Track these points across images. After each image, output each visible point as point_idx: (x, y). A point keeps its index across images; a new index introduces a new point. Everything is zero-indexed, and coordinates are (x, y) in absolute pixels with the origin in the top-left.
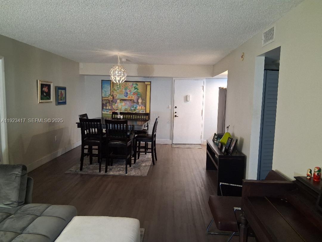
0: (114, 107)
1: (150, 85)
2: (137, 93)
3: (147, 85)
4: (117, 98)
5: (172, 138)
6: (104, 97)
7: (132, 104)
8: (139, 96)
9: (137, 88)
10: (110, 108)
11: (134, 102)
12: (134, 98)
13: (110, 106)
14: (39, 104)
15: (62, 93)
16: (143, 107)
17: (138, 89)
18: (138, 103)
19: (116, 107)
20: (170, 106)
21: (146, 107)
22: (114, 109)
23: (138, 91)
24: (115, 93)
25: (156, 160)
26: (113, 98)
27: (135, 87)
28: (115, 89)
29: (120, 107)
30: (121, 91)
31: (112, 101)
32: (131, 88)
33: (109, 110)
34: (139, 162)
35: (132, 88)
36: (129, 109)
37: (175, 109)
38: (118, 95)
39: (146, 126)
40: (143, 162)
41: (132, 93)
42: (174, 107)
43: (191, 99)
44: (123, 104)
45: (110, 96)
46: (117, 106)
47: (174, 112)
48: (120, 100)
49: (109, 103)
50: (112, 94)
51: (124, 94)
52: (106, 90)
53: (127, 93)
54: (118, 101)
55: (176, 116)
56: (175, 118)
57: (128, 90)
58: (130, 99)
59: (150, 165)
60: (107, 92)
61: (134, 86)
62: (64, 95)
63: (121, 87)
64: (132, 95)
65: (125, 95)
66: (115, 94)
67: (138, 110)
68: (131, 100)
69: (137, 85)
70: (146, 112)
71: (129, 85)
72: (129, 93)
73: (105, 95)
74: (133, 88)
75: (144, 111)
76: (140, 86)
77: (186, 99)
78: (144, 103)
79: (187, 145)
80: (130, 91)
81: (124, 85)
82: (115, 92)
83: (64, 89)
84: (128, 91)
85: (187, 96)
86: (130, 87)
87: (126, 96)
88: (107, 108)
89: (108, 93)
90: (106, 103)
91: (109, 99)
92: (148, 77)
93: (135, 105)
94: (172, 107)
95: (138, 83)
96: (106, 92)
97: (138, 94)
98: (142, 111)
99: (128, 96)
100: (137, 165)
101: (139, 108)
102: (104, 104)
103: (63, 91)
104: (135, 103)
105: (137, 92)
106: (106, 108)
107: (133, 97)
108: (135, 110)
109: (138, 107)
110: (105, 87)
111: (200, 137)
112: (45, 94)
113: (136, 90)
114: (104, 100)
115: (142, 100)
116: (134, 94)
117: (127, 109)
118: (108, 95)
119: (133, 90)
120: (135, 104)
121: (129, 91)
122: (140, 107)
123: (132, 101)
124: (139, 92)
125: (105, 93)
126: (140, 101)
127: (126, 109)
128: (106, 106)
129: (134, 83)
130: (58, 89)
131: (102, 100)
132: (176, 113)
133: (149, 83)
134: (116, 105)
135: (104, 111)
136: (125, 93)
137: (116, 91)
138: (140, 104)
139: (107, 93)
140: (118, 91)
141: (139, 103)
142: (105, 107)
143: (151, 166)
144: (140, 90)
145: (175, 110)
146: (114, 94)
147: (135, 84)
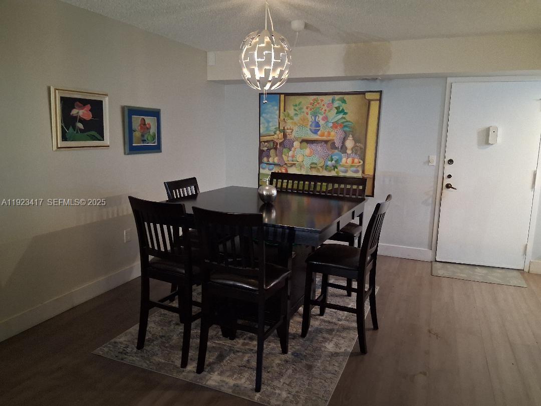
0: (285, 158)
1: (380, 100)
2: (343, 123)
3: (369, 101)
4: (292, 136)
5: (433, 245)
6: (264, 133)
7: (330, 153)
8: (347, 129)
9: (343, 109)
10: (276, 160)
11: (333, 146)
12: (336, 136)
13: (277, 156)
14: (56, 151)
15: (145, 124)
16: (356, 160)
17: (346, 113)
18: (343, 149)
19: (290, 159)
20: (434, 158)
21: (364, 159)
22: (286, 164)
23: (344, 118)
24: (289, 125)
25: (376, 327)
26: (285, 136)
27: (337, 108)
28: (289, 115)
29: (300, 159)
30: (304, 119)
31: (281, 144)
32: (328, 109)
33: (275, 165)
34: (319, 331)
35: (329, 111)
36: (322, 164)
37: (447, 166)
38: (296, 129)
39: (356, 214)
40: (330, 331)
41: (331, 125)
42: (447, 160)
43: (500, 137)
44: (307, 151)
45: (278, 132)
46: (293, 156)
47: (446, 175)
48: (301, 143)
49: (276, 149)
50: (282, 128)
51: (311, 126)
52: (268, 116)
53: (318, 125)
54: (296, 144)
55: (448, 186)
56: (445, 191)
57: (321, 117)
58: (325, 138)
59: (350, 350)
60: (270, 122)
61: (336, 104)
62: (153, 130)
63: (305, 110)
64: (331, 130)
65: (313, 128)
66: (289, 127)
67: (343, 166)
68: (326, 142)
69: (344, 101)
70: (363, 172)
71: (323, 103)
72: (322, 123)
73: (267, 128)
74: (332, 111)
75: (360, 170)
76: (352, 105)
77: (486, 138)
78: (361, 148)
79: (478, 270)
80: (326, 119)
81: (311, 104)
82: (289, 121)
83: (156, 114)
84: (320, 119)
85: (488, 130)
86: (325, 108)
87: (316, 132)
88: (271, 160)
89: (273, 125)
90: (269, 149)
91: (275, 140)
92: (374, 79)
93: (336, 154)
94: (438, 162)
95: (346, 97)
96: (268, 122)
97: (345, 126)
98: (354, 169)
99: (319, 133)
100: (308, 343)
101: (346, 162)
102: (263, 151)
103: (150, 121)
104: (336, 148)
105: (344, 120)
106: (268, 161)
107: (333, 133)
108: (335, 167)
109: (344, 160)
110: (266, 111)
111: (522, 250)
112: (80, 126)
113: (341, 116)
114: (265, 142)
115: (356, 141)
116: (335, 125)
117: (316, 164)
118: (273, 128)
119: (333, 116)
120: (336, 151)
121: (323, 119)
122: (350, 160)
123: (329, 144)
124: (347, 121)
125: (266, 125)
126: (349, 143)
127: (313, 166)
128: (268, 156)
129: (337, 97)
130: (130, 113)
131: (260, 142)
132: (449, 176)
133: (377, 96)
134: (291, 153)
135: (263, 169)
136: (314, 125)
137: (292, 118)
138: (349, 152)
139: (271, 124)
140: (296, 119)
141: (346, 148)
142: (265, 160)
143: (353, 354)
144: (351, 116)
145: (449, 169)
146: (286, 128)
147: (338, 100)
